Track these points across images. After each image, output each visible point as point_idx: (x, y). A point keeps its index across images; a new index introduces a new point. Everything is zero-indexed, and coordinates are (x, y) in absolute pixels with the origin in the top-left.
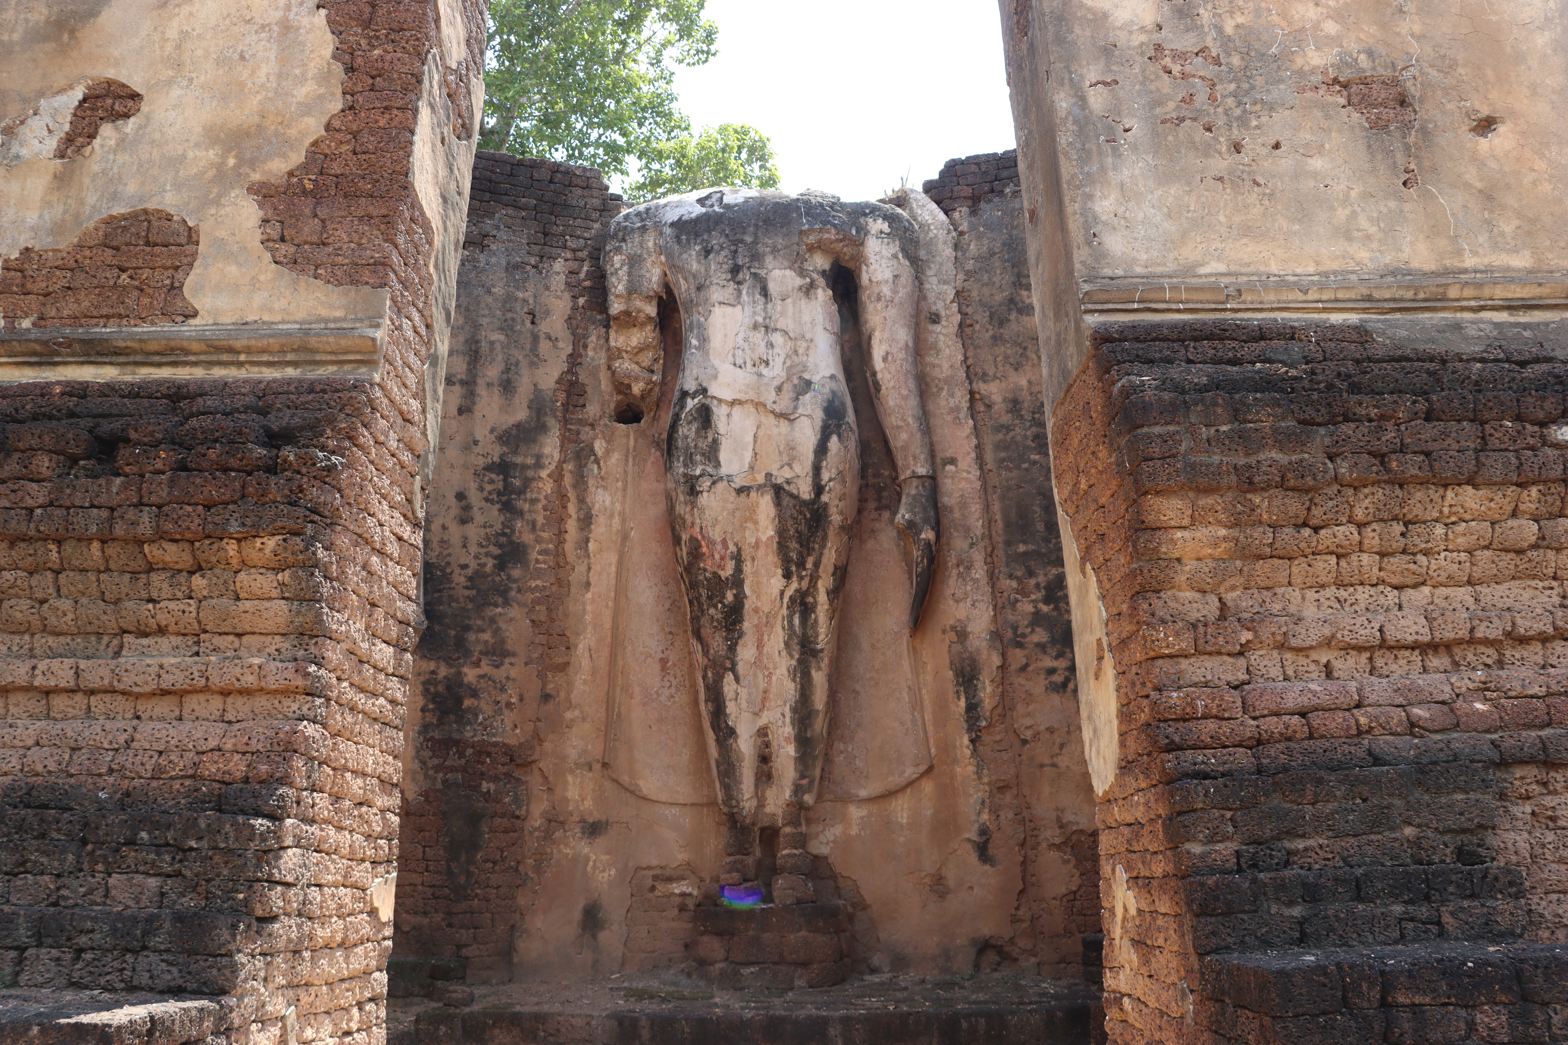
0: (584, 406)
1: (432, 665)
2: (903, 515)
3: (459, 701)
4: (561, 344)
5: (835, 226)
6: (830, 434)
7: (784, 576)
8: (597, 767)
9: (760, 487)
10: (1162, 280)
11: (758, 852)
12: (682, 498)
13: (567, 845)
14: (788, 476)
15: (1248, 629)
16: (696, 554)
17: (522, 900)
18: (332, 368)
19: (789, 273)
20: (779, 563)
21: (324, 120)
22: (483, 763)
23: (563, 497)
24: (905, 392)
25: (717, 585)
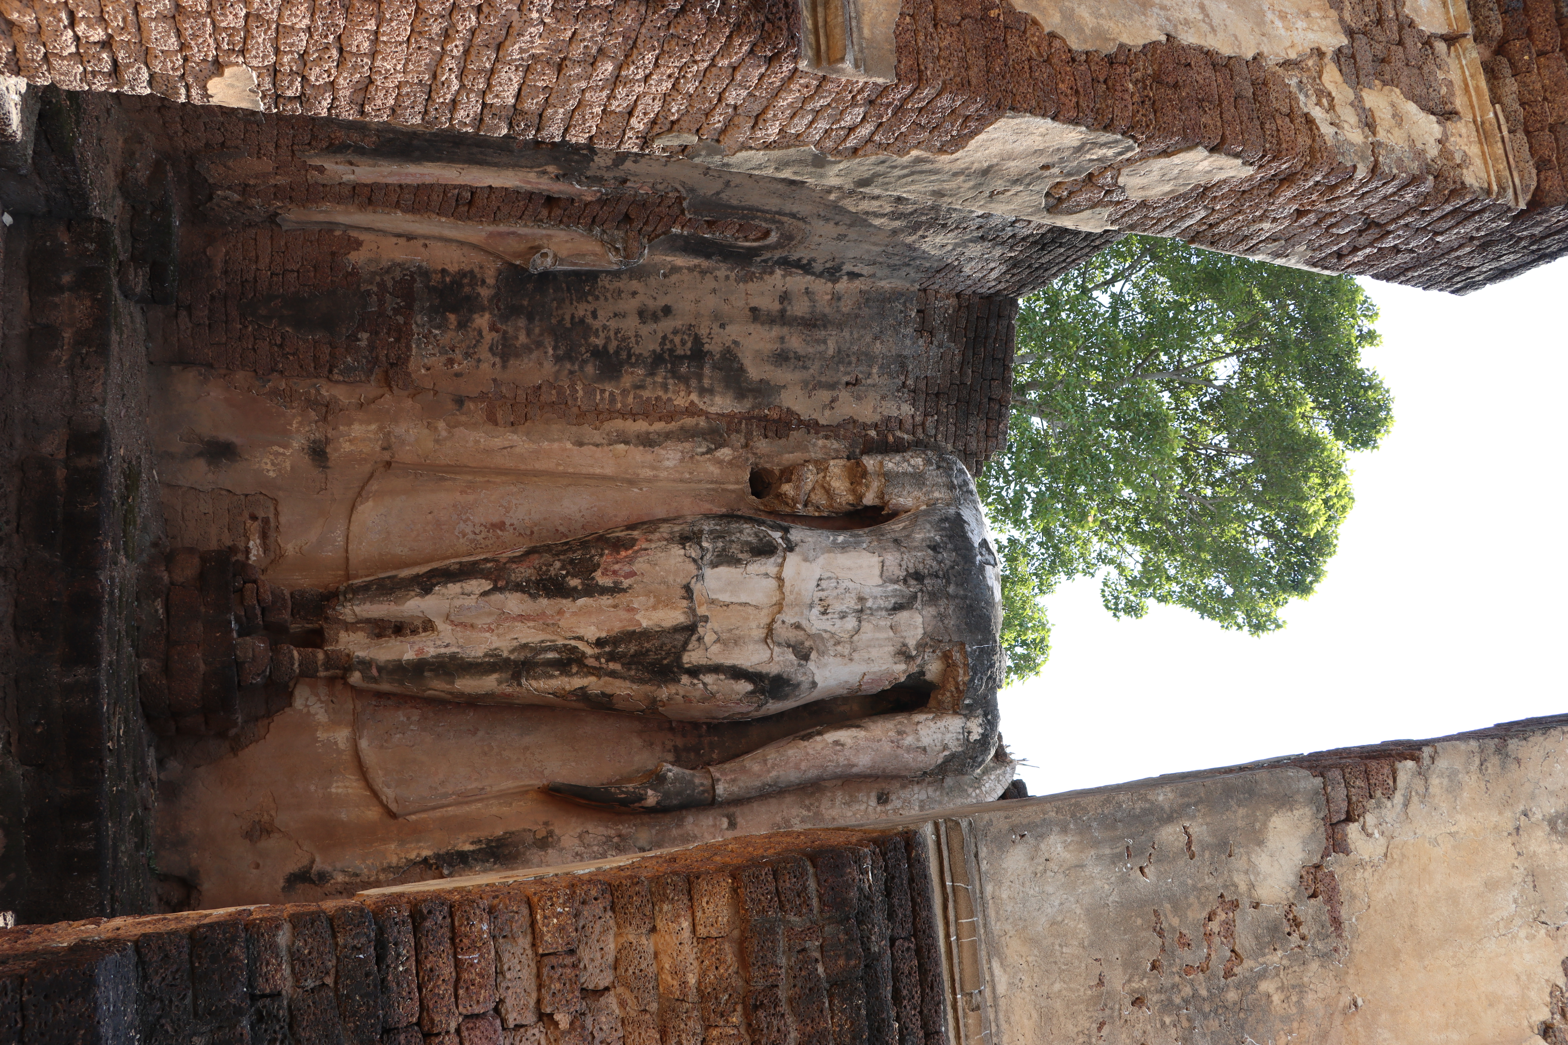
0: (766, 437)
1: (491, 281)
2: (672, 771)
3: (454, 310)
4: (827, 413)
5: (972, 680)
6: (754, 683)
7: (598, 640)
8: (387, 456)
9: (693, 610)
10: (980, 916)
11: (295, 627)
12: (677, 528)
13: (301, 424)
14: (706, 639)
15: (572, 1023)
16: (618, 545)
17: (240, 376)
18: (809, 24)
19: (920, 632)
20: (613, 634)
21: (1059, 32)
22: (388, 334)
23: (670, 417)
24: (803, 766)
25: (586, 569)
